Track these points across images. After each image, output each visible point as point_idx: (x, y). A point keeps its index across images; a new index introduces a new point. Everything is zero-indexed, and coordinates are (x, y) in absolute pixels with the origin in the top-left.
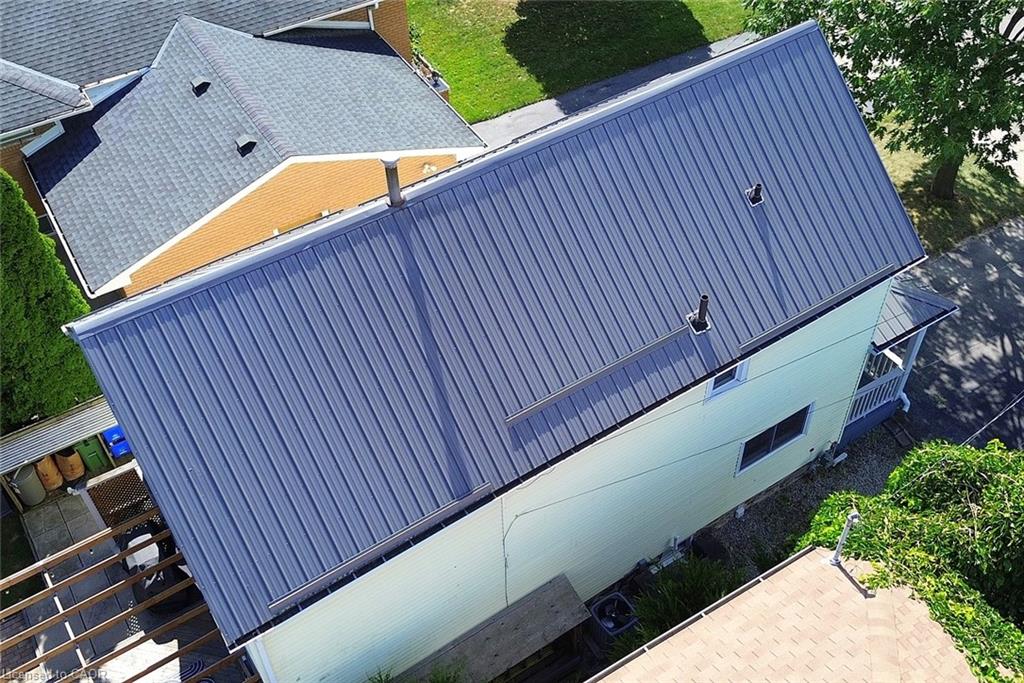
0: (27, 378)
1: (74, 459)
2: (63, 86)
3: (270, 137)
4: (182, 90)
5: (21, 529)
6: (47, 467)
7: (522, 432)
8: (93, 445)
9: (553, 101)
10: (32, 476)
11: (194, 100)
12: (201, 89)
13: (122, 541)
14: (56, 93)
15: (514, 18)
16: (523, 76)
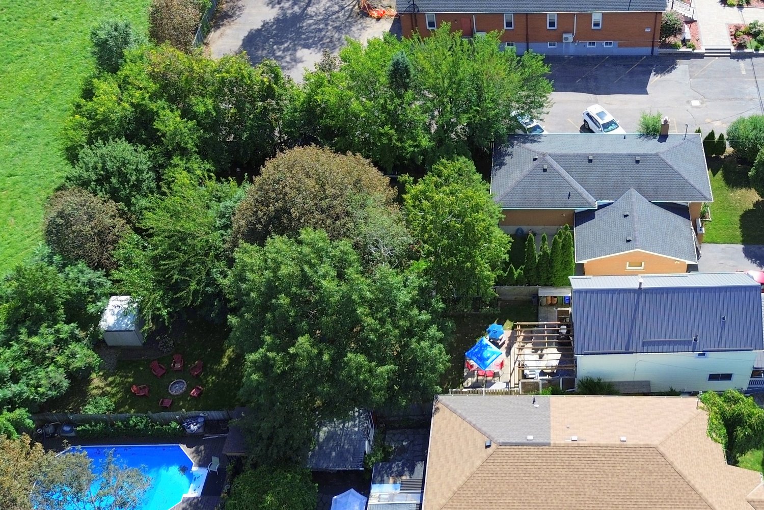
0: (555, 277)
1: (556, 299)
2: (591, 199)
3: (636, 241)
4: (621, 213)
5: (537, 310)
6: (549, 298)
7: (645, 344)
8: (561, 298)
9: (743, 246)
10: (545, 299)
11: (622, 218)
12: (626, 216)
13: (559, 326)
14: (590, 201)
15: (751, 207)
16: (738, 233)
